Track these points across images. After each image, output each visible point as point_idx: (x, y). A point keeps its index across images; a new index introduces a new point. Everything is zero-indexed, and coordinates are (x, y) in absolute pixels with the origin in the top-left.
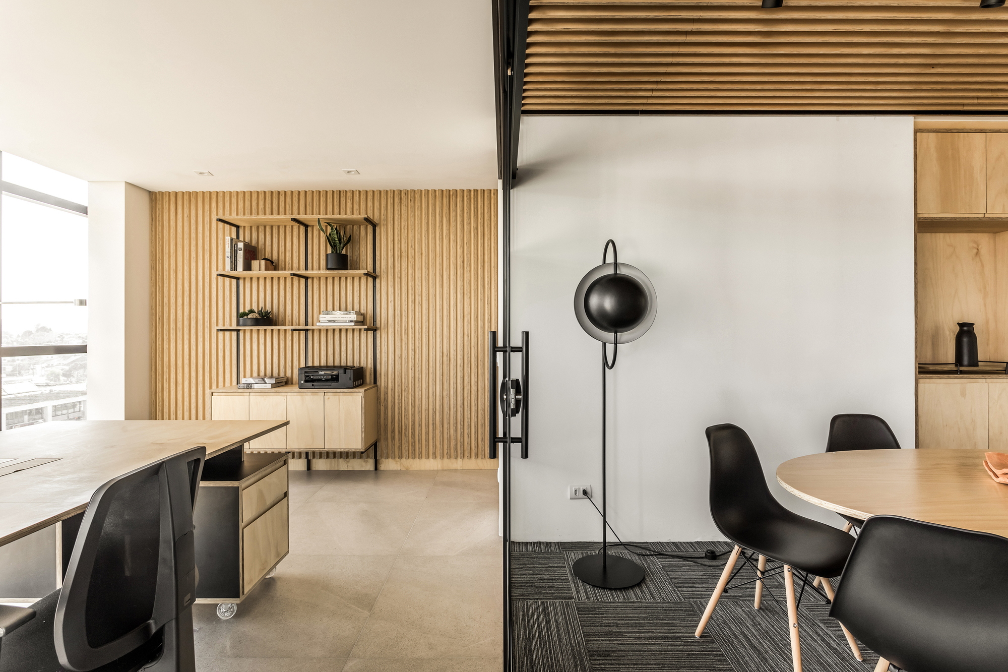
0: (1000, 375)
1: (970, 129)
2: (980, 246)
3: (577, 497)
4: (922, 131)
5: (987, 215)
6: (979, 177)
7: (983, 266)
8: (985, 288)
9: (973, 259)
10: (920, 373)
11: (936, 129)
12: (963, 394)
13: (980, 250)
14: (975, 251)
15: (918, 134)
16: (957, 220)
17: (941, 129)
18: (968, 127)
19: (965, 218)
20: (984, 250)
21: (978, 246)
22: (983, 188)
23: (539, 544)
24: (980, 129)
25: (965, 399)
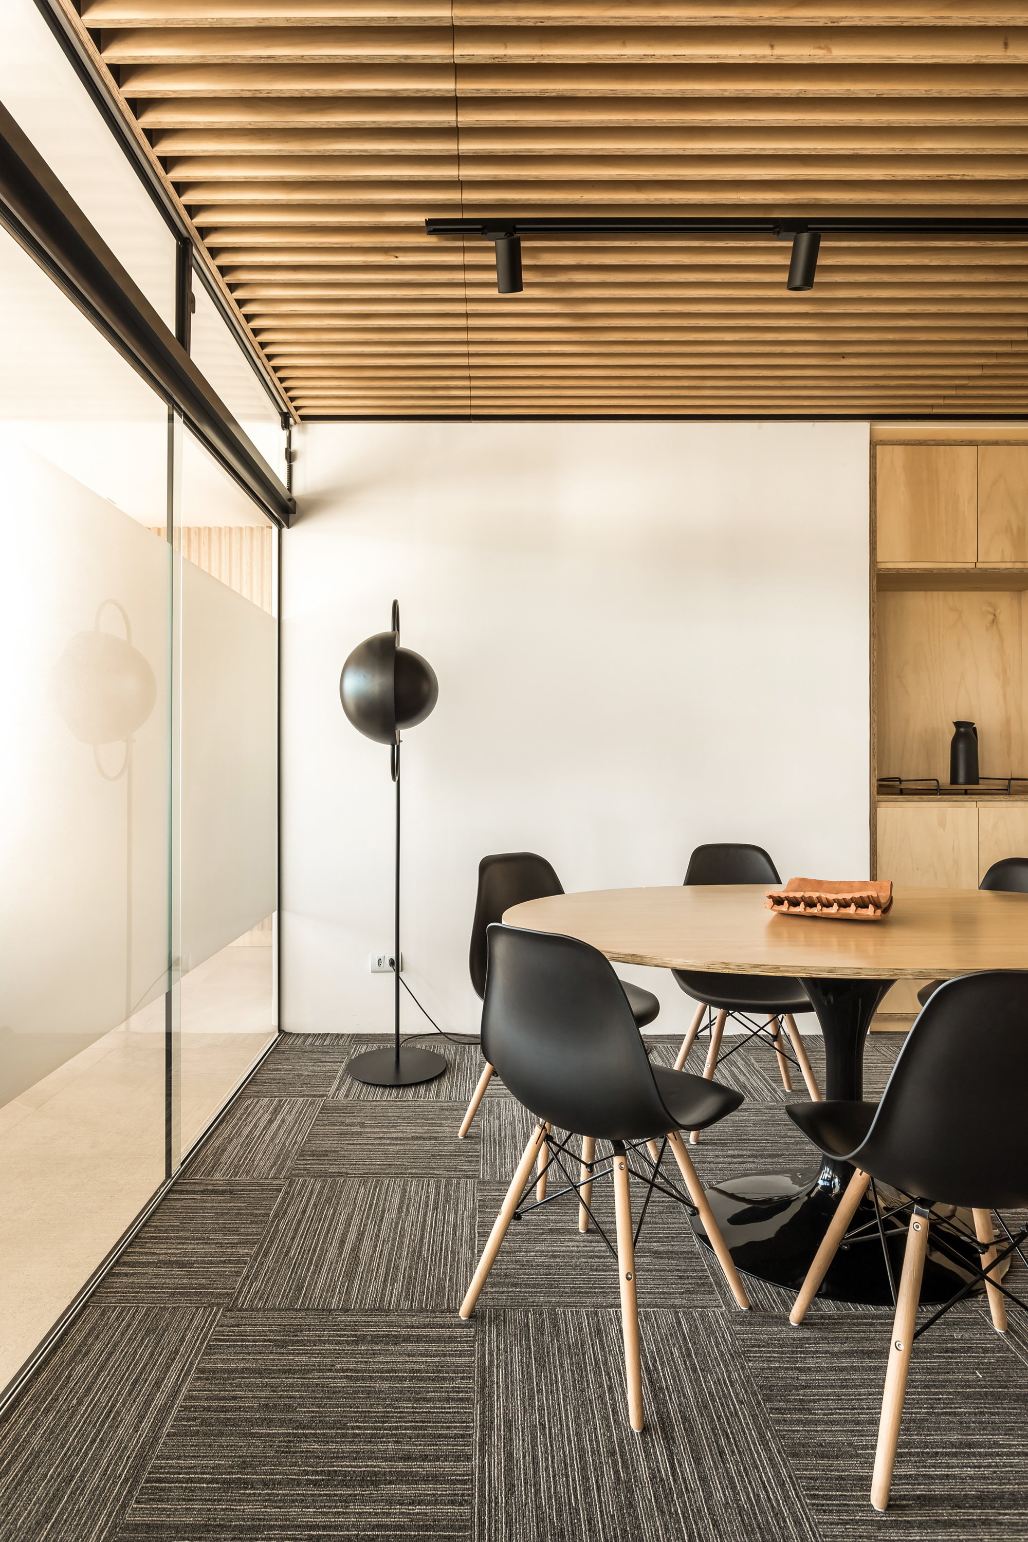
0: (996, 796)
1: (954, 440)
2: (998, 611)
3: (381, 969)
4: (884, 443)
5: (979, 565)
6: (967, 509)
7: (1002, 639)
8: (1005, 672)
9: (987, 630)
10: (879, 793)
11: (904, 441)
12: (942, 824)
13: (997, 615)
14: (992, 617)
15: (879, 448)
16: (935, 571)
17: (911, 441)
18: (954, 437)
19: (946, 569)
20: (1003, 617)
21: (995, 610)
22: (972, 525)
23: (325, 1036)
24: (968, 441)
25: (944, 830)
